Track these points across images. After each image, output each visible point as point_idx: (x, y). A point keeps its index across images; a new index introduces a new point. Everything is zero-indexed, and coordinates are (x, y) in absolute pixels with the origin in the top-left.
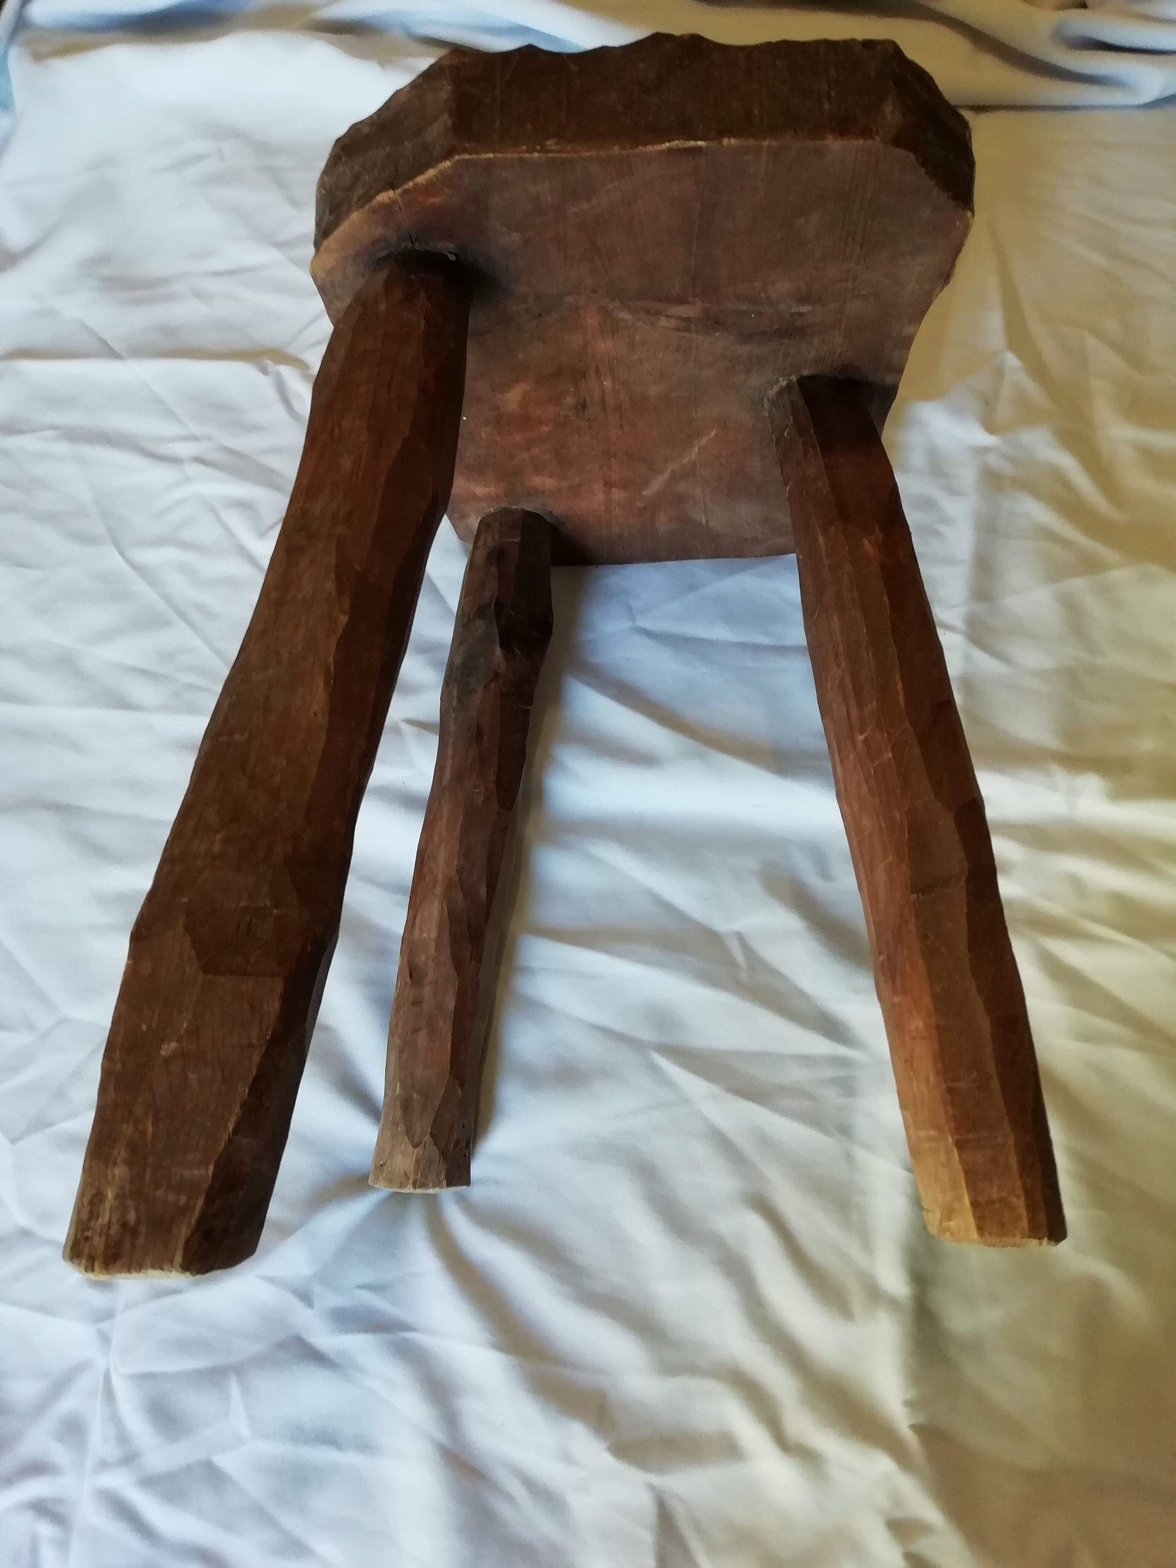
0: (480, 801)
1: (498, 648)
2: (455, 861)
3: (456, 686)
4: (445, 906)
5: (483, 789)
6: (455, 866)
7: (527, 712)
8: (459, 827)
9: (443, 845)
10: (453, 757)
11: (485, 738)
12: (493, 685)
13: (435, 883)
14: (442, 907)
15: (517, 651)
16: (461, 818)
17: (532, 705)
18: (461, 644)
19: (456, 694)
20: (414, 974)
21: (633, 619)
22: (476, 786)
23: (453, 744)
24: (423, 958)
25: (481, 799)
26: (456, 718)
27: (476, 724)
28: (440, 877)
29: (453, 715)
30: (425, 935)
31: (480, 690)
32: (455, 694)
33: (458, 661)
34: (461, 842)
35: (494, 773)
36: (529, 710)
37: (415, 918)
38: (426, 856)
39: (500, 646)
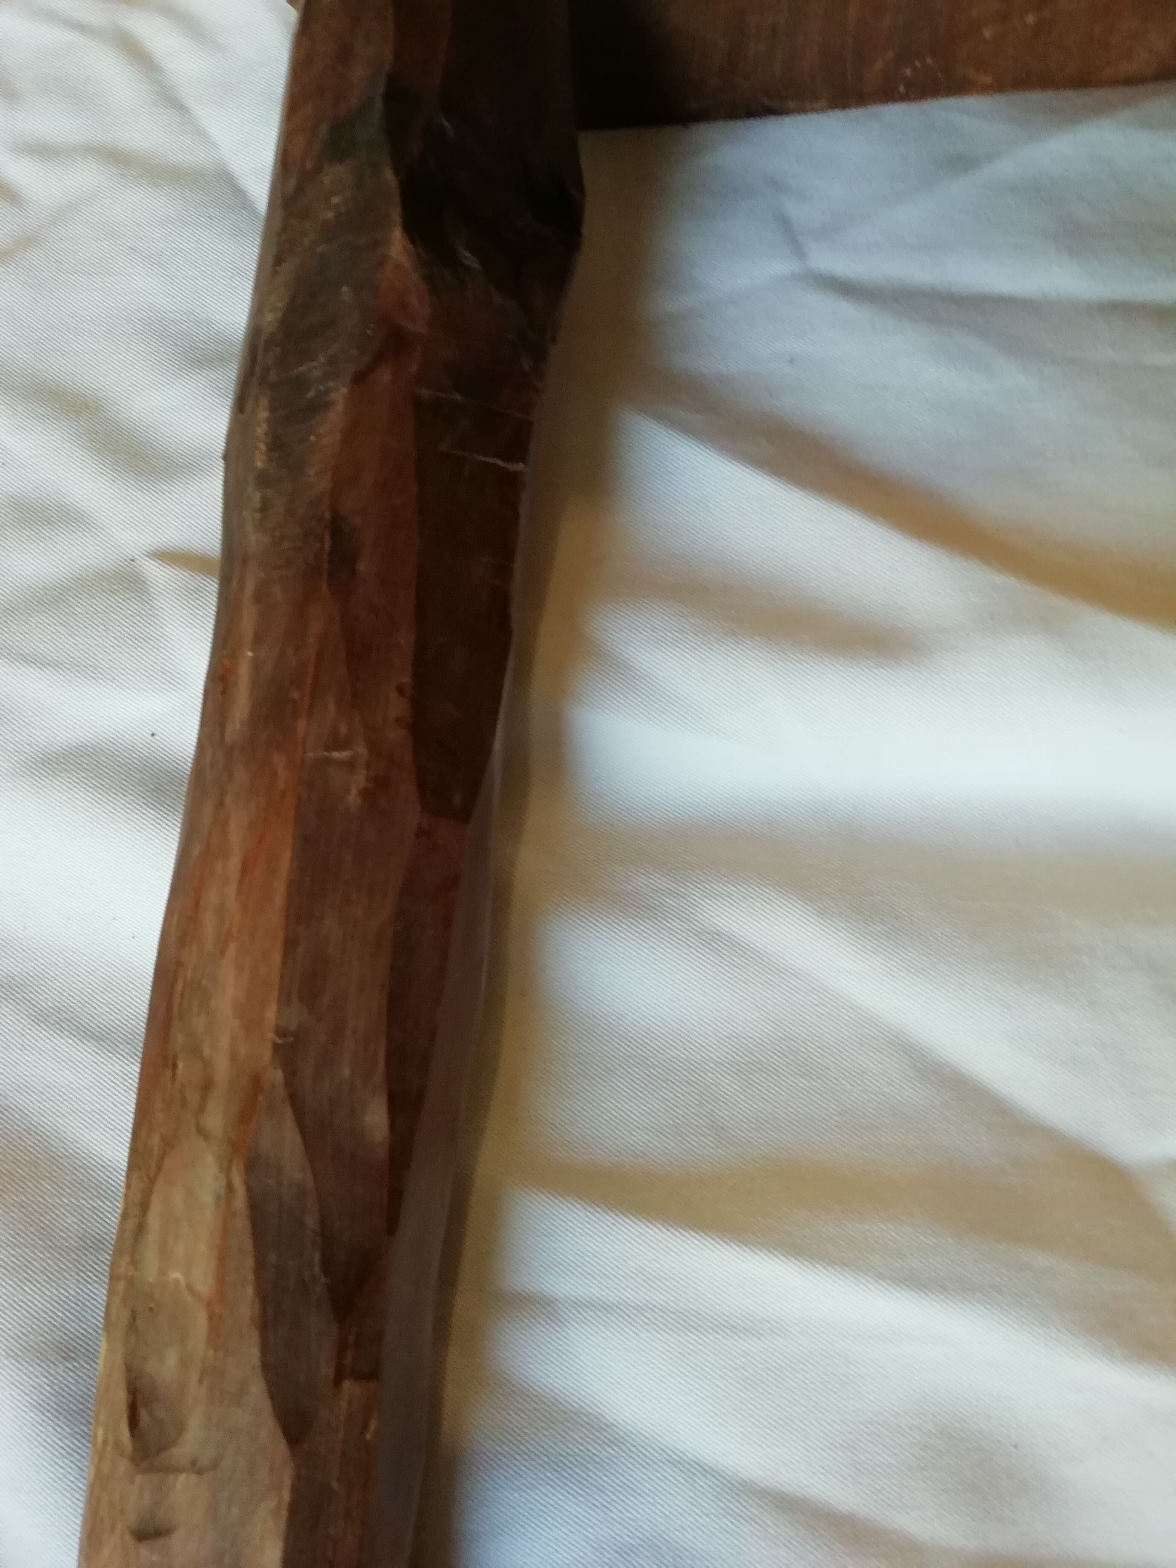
0: (354, 791)
1: (397, 234)
2: (271, 1013)
3: (264, 402)
4: (238, 1180)
5: (361, 749)
6: (270, 1035)
7: (512, 481)
8: (280, 886)
9: (232, 950)
10: (259, 638)
11: (362, 566)
12: (384, 376)
13: (207, 1087)
14: (230, 1187)
15: (469, 259)
16: (286, 858)
17: (523, 460)
18: (278, 260)
19: (265, 426)
20: (144, 1416)
21: (798, 251)
22: (336, 742)
23: (258, 598)
24: (171, 1360)
25: (359, 780)
26: (264, 508)
27: (328, 515)
28: (222, 1067)
29: (257, 497)
30: (176, 1275)
31: (340, 394)
32: (261, 430)
33: (270, 318)
34: (290, 944)
35: (400, 689)
36: (516, 475)
37: (145, 1206)
38: (179, 987)
39: (408, 229)
